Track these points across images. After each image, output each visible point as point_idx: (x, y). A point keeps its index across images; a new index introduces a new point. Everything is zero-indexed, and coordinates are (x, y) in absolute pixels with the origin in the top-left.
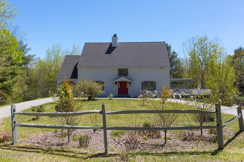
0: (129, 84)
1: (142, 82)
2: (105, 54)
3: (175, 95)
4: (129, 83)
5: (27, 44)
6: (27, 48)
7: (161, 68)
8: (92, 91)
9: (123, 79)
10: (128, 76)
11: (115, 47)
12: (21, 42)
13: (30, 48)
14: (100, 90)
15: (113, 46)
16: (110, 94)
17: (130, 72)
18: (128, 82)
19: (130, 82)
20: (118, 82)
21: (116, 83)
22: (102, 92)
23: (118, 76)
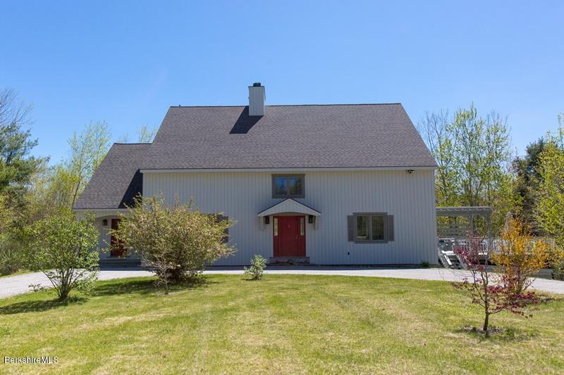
0: (307, 223)
1: (348, 216)
2: (231, 133)
3: (449, 257)
4: (307, 218)
5: (28, 131)
6: (27, 141)
7: (410, 171)
8: (186, 247)
9: (289, 206)
10: (304, 197)
11: (260, 117)
12: (13, 125)
13: (36, 141)
14: (217, 244)
15: (251, 113)
16: (254, 258)
17: (310, 184)
18: (303, 216)
19: (311, 217)
20: (274, 217)
21: (267, 219)
22: (224, 250)
23: (273, 197)
